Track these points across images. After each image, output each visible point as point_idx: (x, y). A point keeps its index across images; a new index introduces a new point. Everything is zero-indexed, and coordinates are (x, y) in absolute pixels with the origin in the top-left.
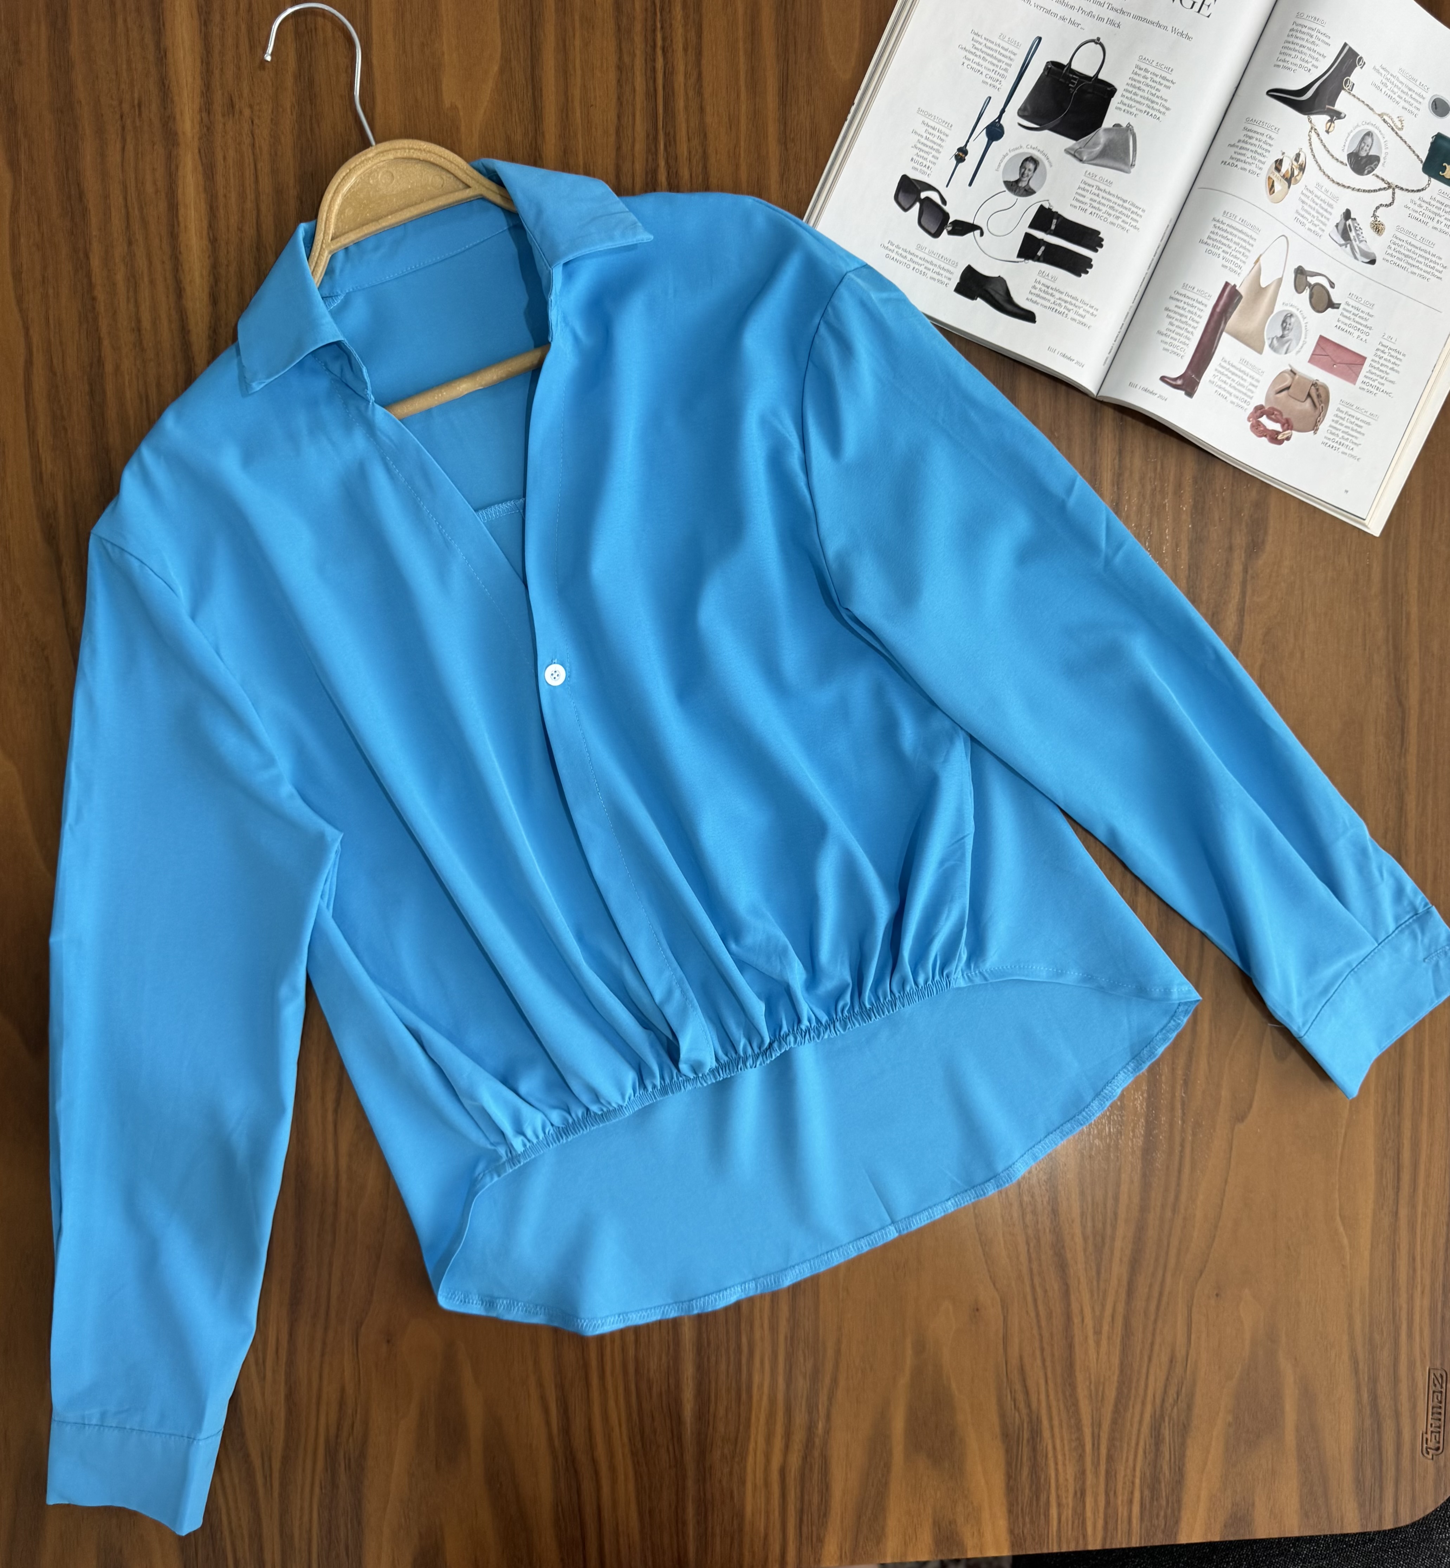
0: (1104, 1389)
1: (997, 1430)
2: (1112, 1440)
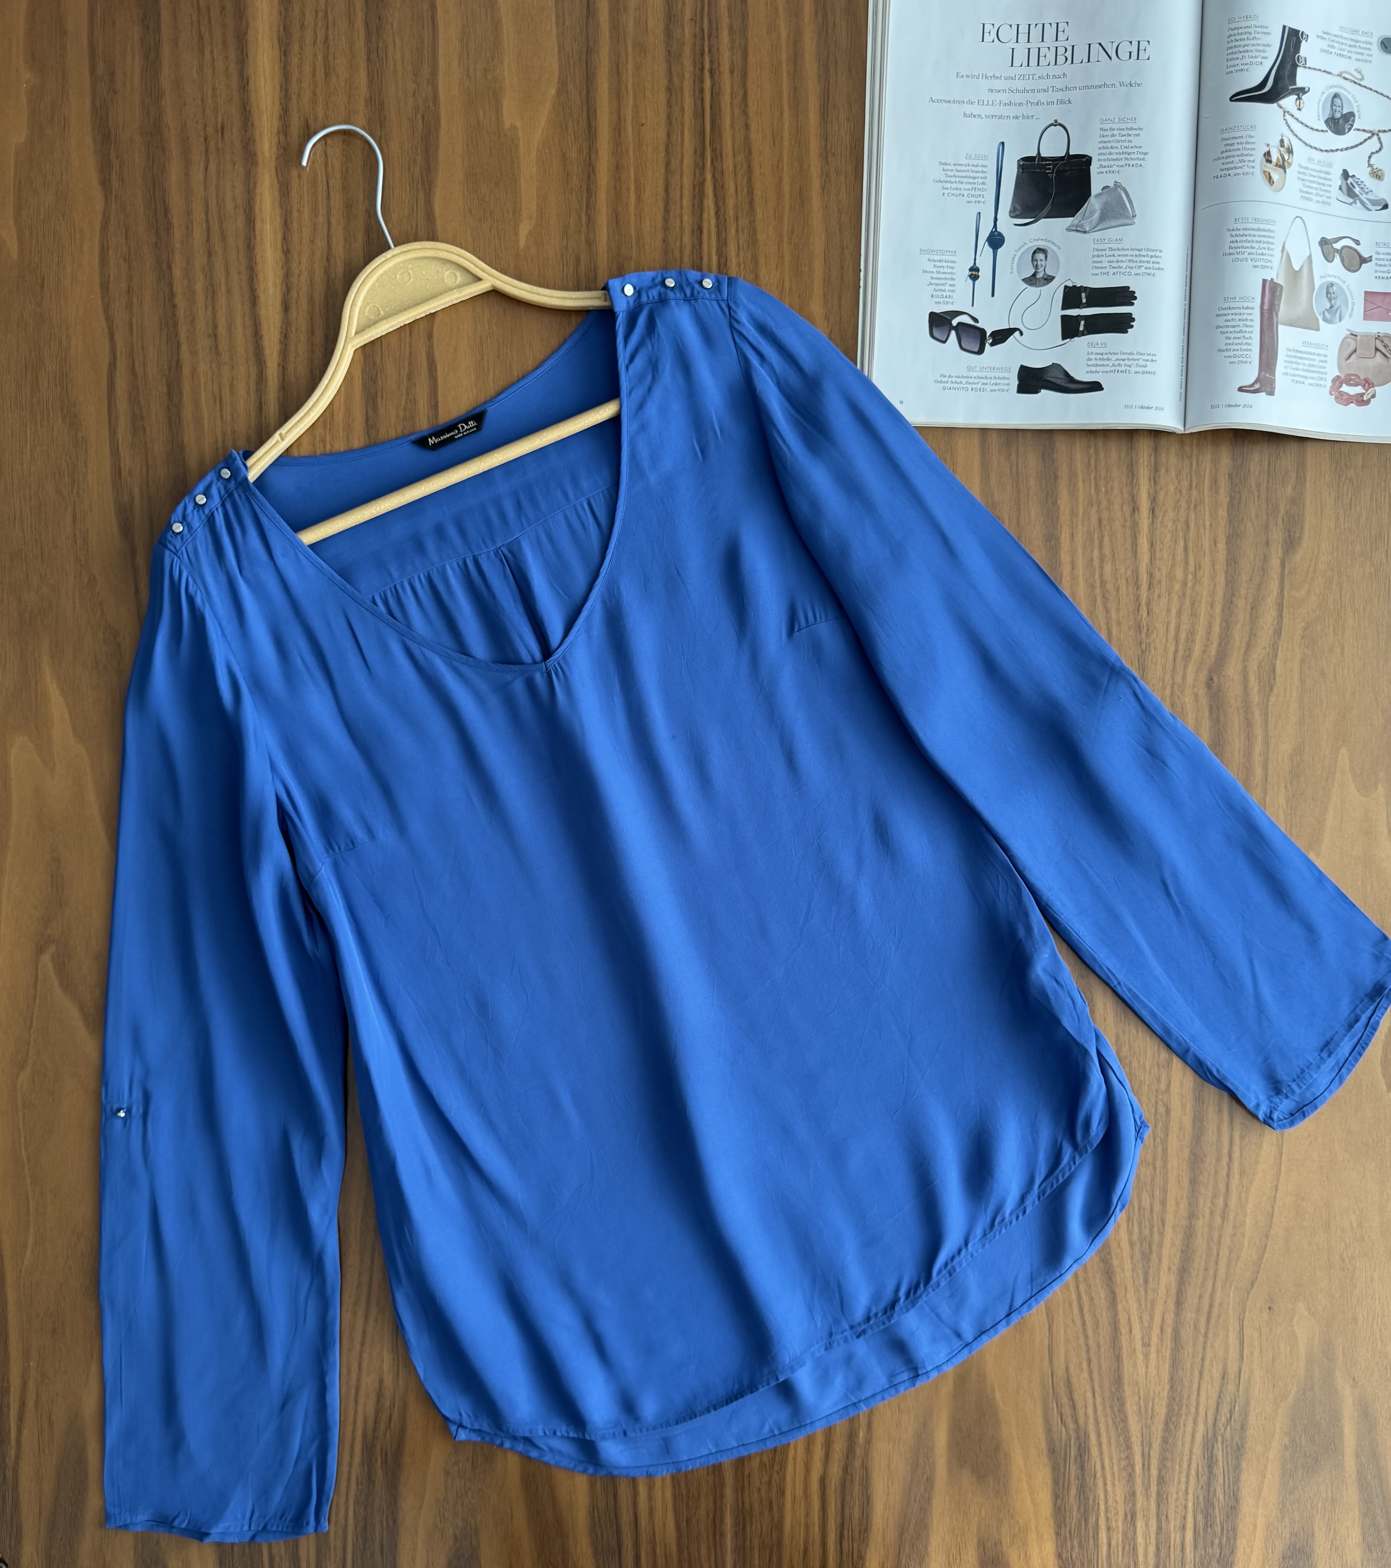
0: (1153, 1404)
1: (1044, 1445)
2: (1163, 1460)
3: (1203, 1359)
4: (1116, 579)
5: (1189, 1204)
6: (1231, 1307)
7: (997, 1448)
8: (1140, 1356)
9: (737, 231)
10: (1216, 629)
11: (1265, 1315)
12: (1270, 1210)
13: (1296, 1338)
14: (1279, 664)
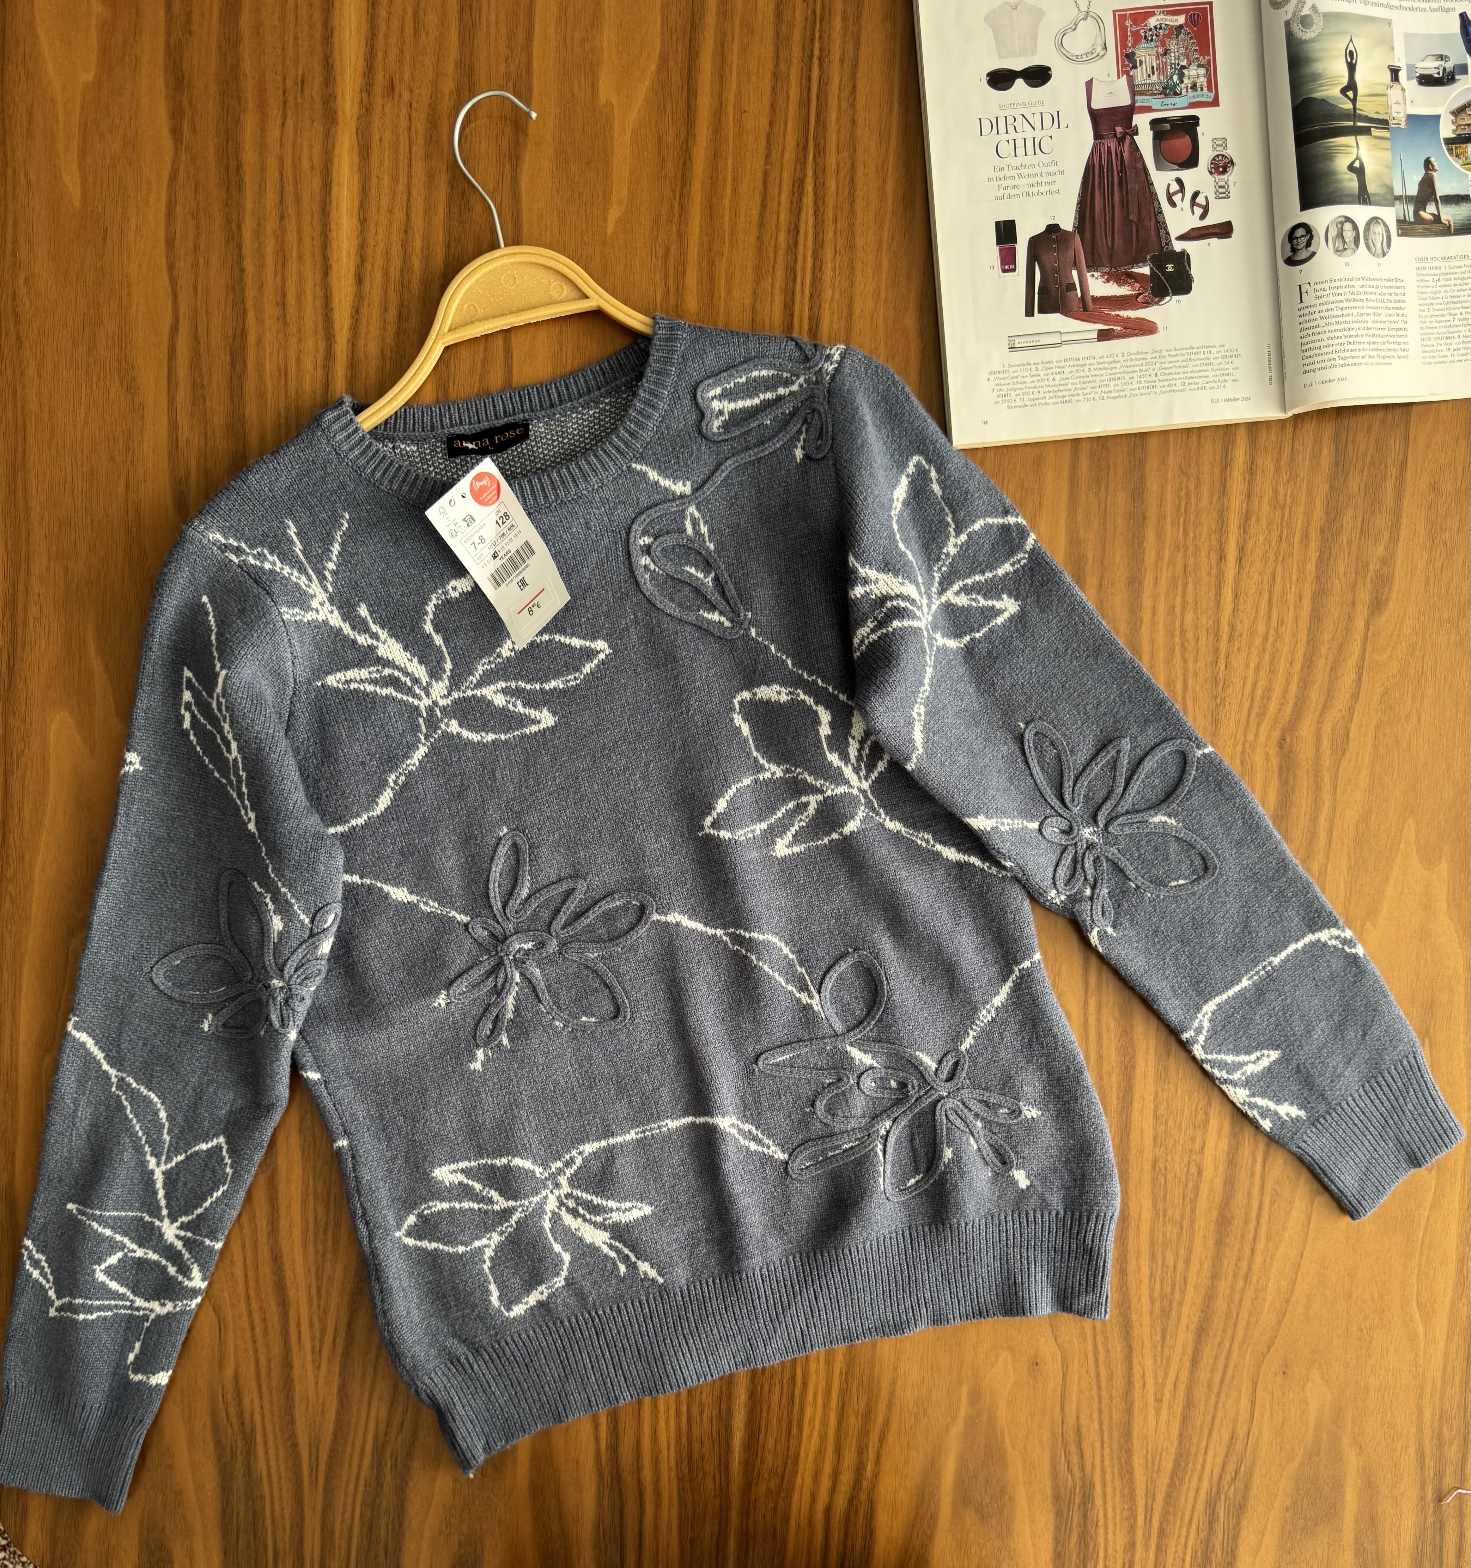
3: (1213, 1418)
4: (1197, 628)
5: (1213, 1266)
6: (1245, 1370)
7: (1003, 1491)
8: (1151, 1411)
9: (835, 233)
10: (1293, 688)
11: (1279, 1378)
12: (1293, 1276)
13: (1308, 1404)
14: (1353, 728)
